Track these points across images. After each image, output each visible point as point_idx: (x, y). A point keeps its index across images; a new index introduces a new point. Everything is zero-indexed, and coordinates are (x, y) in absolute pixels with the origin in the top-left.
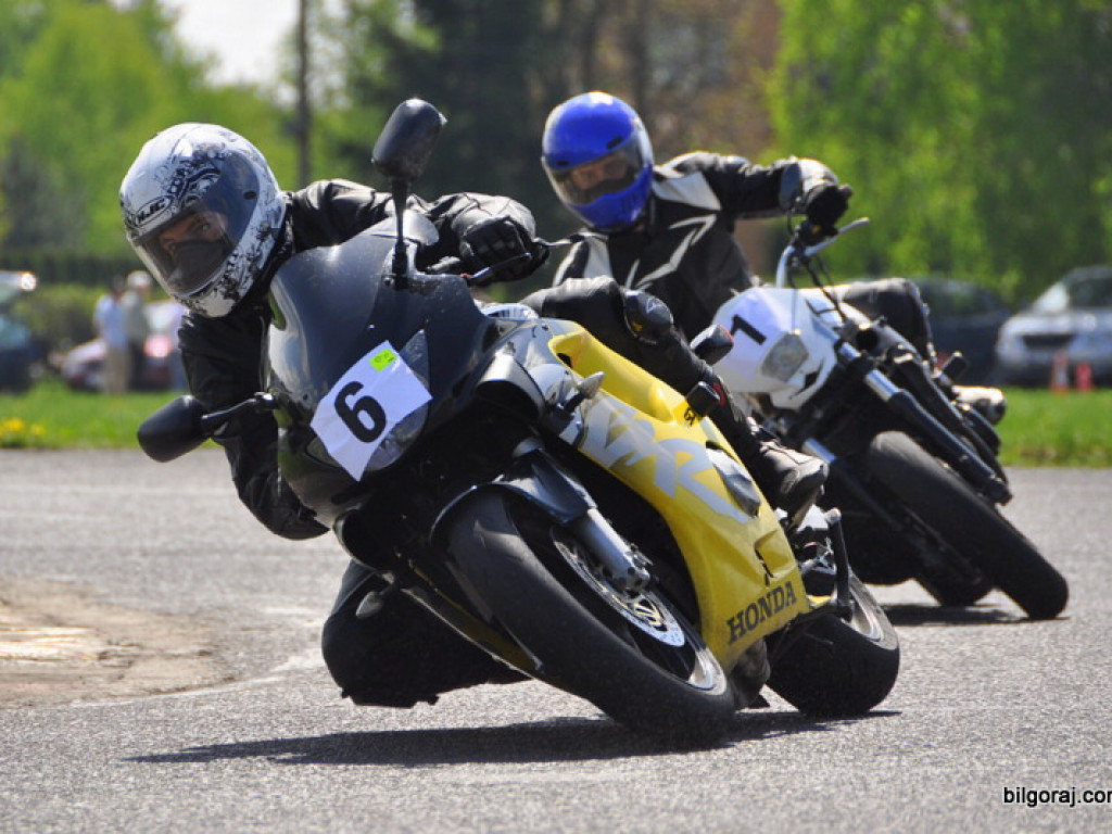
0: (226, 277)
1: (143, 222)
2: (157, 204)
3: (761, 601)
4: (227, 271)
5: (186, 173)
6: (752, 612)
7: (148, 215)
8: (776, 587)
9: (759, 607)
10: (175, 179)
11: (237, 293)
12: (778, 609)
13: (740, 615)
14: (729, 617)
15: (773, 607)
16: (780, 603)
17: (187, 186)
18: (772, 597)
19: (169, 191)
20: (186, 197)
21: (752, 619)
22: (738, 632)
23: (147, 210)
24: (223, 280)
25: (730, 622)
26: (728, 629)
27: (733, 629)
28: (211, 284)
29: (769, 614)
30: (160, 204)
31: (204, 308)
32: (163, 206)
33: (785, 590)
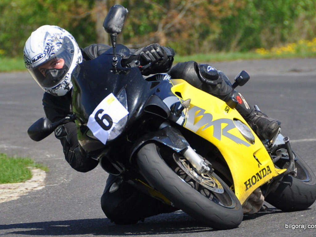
0: (65, 82)
1: (34, 63)
2: (40, 56)
3: (257, 174)
4: (66, 80)
5: (50, 44)
6: (254, 178)
7: (36, 60)
8: (263, 168)
9: (256, 176)
10: (46, 47)
11: (69, 87)
12: (264, 176)
13: (249, 180)
14: (245, 181)
15: (262, 176)
16: (265, 174)
17: (51, 49)
18: (262, 172)
19: (44, 51)
20: (51, 53)
21: (254, 181)
22: (248, 186)
23: (36, 58)
24: (64, 83)
25: (245, 183)
26: (245, 185)
27: (247, 185)
28: (60, 84)
29: (261, 178)
30: (41, 56)
31: (57, 93)
32: (42, 57)
33: (267, 169)
